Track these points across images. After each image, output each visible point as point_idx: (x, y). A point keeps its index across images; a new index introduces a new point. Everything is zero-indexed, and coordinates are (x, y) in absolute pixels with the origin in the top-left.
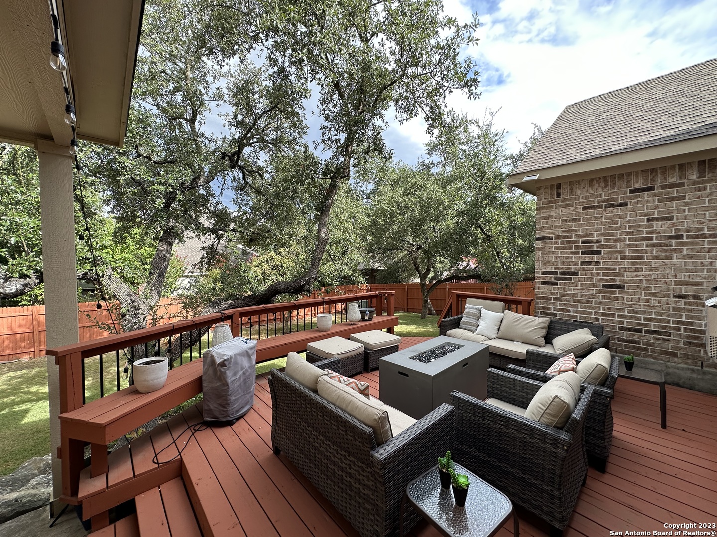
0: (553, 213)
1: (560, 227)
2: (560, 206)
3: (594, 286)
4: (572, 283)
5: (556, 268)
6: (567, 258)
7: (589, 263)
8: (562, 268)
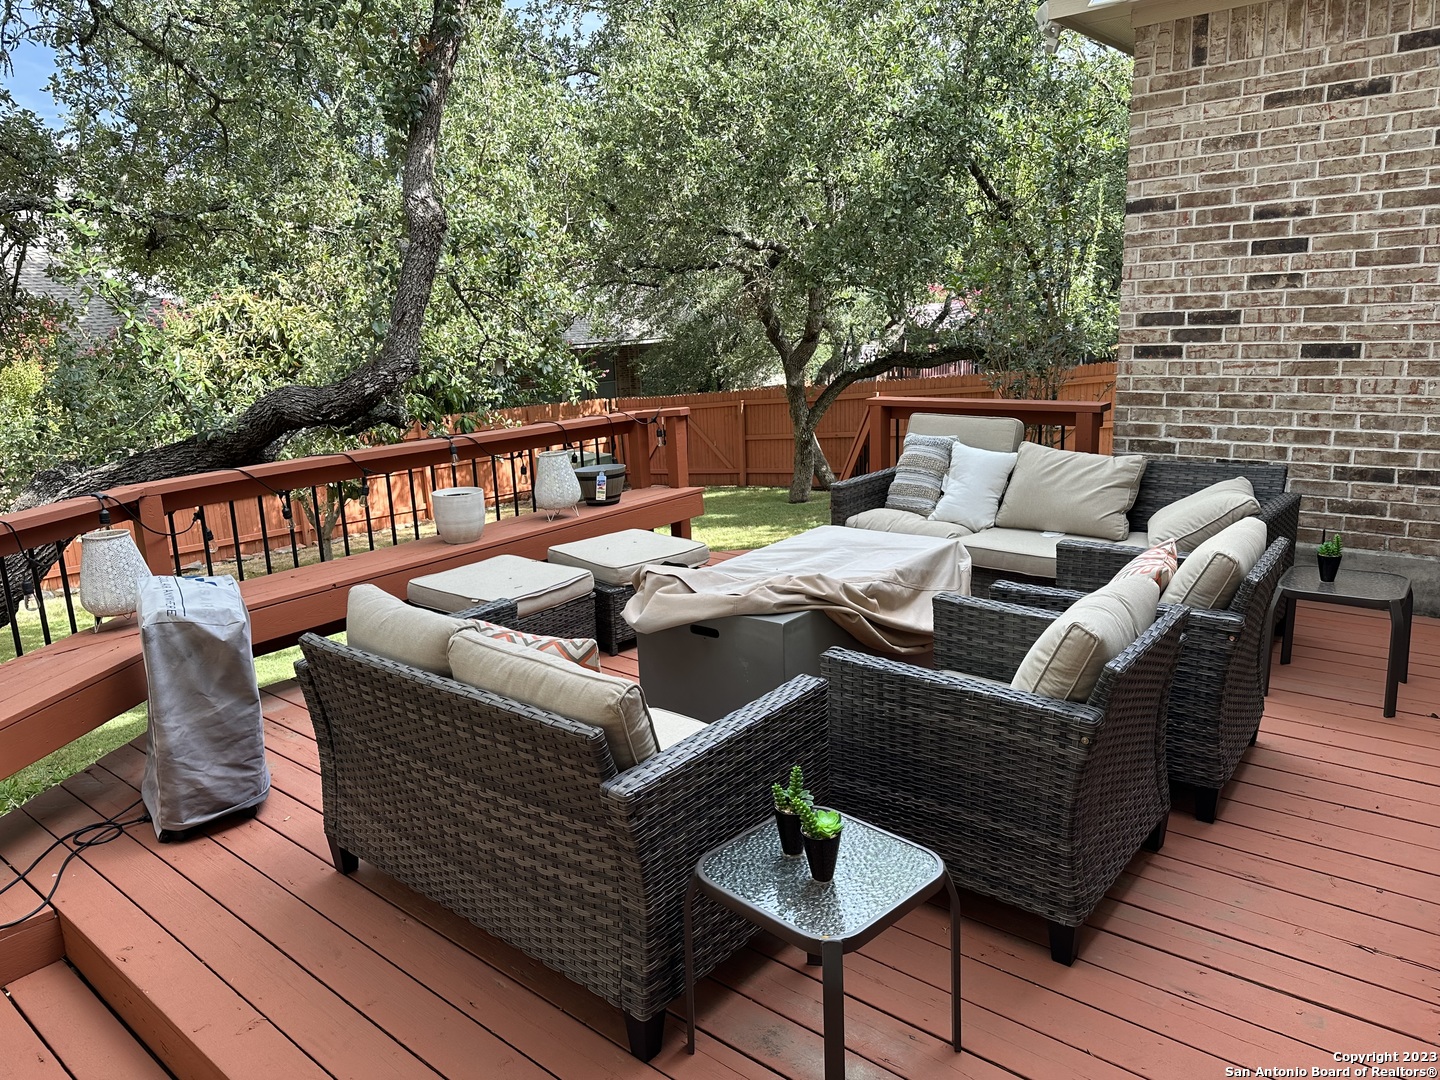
0: (1179, 119)
1: (1197, 165)
2: (1202, 93)
3: (1280, 351)
4: (1222, 348)
5: (1179, 302)
6: (1212, 267)
7: (1272, 280)
8: (1197, 301)
